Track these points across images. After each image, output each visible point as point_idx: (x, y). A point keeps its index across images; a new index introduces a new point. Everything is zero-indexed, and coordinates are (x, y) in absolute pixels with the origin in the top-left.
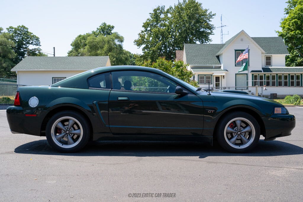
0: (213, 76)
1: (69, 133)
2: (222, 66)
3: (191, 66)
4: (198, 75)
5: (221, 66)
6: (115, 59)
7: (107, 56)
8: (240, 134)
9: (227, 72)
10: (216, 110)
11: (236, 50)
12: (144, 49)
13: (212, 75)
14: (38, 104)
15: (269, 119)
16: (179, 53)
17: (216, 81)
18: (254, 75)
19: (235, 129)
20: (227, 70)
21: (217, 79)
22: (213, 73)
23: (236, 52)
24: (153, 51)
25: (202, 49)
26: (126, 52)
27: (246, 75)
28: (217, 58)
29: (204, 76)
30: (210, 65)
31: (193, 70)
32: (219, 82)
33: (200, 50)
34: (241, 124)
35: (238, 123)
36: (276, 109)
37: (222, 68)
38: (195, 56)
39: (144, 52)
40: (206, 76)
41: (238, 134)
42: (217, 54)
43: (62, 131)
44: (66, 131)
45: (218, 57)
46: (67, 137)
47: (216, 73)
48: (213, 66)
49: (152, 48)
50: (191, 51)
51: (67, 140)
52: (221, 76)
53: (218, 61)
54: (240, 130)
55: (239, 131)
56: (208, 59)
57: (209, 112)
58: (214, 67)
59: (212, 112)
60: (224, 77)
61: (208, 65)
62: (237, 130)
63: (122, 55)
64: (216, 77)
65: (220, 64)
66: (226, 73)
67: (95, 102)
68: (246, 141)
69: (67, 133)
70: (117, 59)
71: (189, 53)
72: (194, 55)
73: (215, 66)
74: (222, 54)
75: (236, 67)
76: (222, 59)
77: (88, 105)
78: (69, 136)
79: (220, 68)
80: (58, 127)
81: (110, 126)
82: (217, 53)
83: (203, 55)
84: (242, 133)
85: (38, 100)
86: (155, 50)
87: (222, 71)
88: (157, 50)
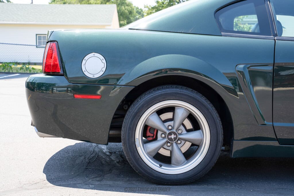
1: (175, 139)
14: (104, 69)
43: (159, 133)
44: (170, 134)
46: (170, 148)
51: (169, 155)
67: (242, 66)
69: (171, 139)
77: (224, 73)
78: (174, 145)
80: (150, 124)
81: (275, 124)
85: (104, 61)
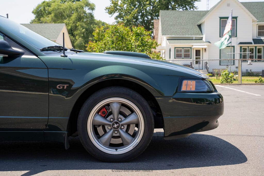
0: (193, 49)
2: (204, 36)
3: (167, 37)
4: (175, 48)
5: (202, 38)
6: (84, 30)
7: (63, 24)
8: (118, 127)
9: (209, 44)
10: (70, 86)
11: (221, 18)
12: (117, 18)
13: (191, 48)
15: (170, 101)
16: (157, 23)
17: (196, 55)
18: (242, 47)
19: (108, 119)
20: (209, 42)
21: (198, 52)
22: (193, 45)
23: (221, 20)
24: (128, 20)
25: (181, 17)
26: (98, 22)
27: (233, 48)
28: (198, 28)
29: (182, 49)
30: (190, 36)
31: (169, 42)
32: (200, 55)
33: (179, 18)
34: (120, 110)
35: (115, 108)
36: (185, 82)
37: (204, 39)
38: (172, 25)
39: (117, 22)
40: (184, 49)
41: (114, 128)
42: (199, 23)
45: (200, 26)
47: (196, 46)
48: (193, 37)
49: (126, 17)
50: (167, 19)
52: (203, 48)
53: (200, 31)
54: (118, 120)
55: (117, 123)
56: (187, 28)
57: (59, 87)
58: (194, 39)
59: (65, 88)
60: (205, 50)
61: (187, 36)
62: (112, 120)
63: (93, 26)
64: (196, 51)
65: (202, 35)
66: (208, 46)
68: (129, 141)
70: (87, 30)
71: (165, 21)
72: (171, 23)
73: (195, 37)
74: (204, 22)
75: (221, 38)
76: (204, 28)
79: (202, 39)
82: (199, 21)
83: (181, 24)
84: (122, 125)
86: (129, 19)
87: (204, 42)
88: (132, 19)
